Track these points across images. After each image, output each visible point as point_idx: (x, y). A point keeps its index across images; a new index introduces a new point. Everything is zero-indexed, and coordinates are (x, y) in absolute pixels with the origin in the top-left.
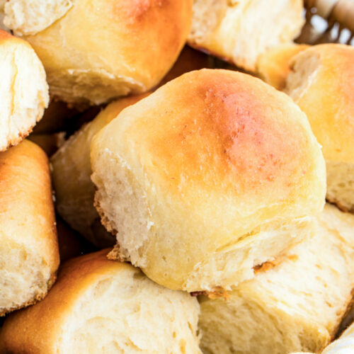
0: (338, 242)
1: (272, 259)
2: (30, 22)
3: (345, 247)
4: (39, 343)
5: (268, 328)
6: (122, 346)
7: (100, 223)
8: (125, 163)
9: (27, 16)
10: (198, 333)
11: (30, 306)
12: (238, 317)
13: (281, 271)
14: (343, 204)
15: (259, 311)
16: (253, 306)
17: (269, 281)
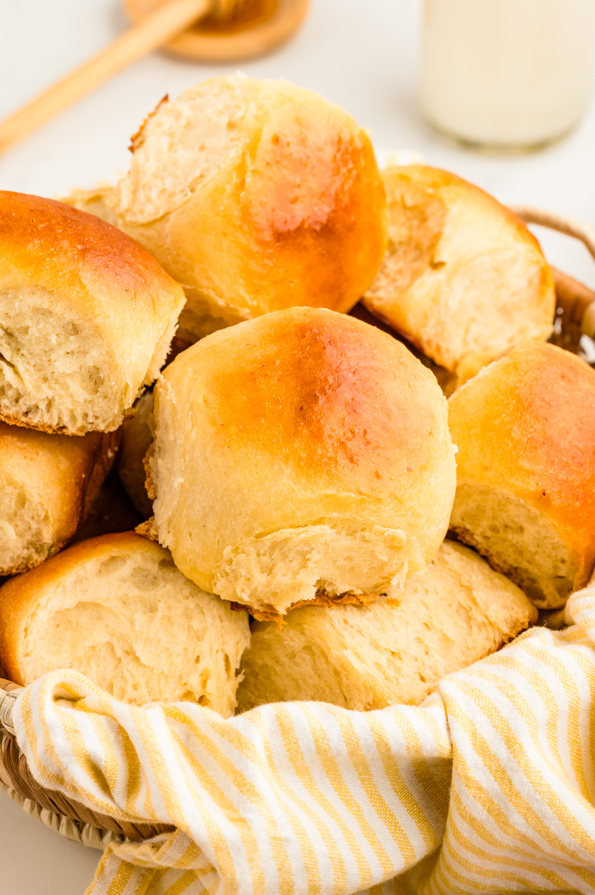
0: (466, 603)
1: (358, 592)
2: (136, 208)
3: (475, 613)
4: (9, 616)
5: (331, 689)
6: (119, 652)
7: (144, 485)
8: (172, 394)
9: (134, 199)
10: (238, 672)
11: (18, 575)
12: (297, 665)
13: (369, 614)
14: (496, 560)
15: (323, 660)
16: (317, 651)
17: (346, 622)
